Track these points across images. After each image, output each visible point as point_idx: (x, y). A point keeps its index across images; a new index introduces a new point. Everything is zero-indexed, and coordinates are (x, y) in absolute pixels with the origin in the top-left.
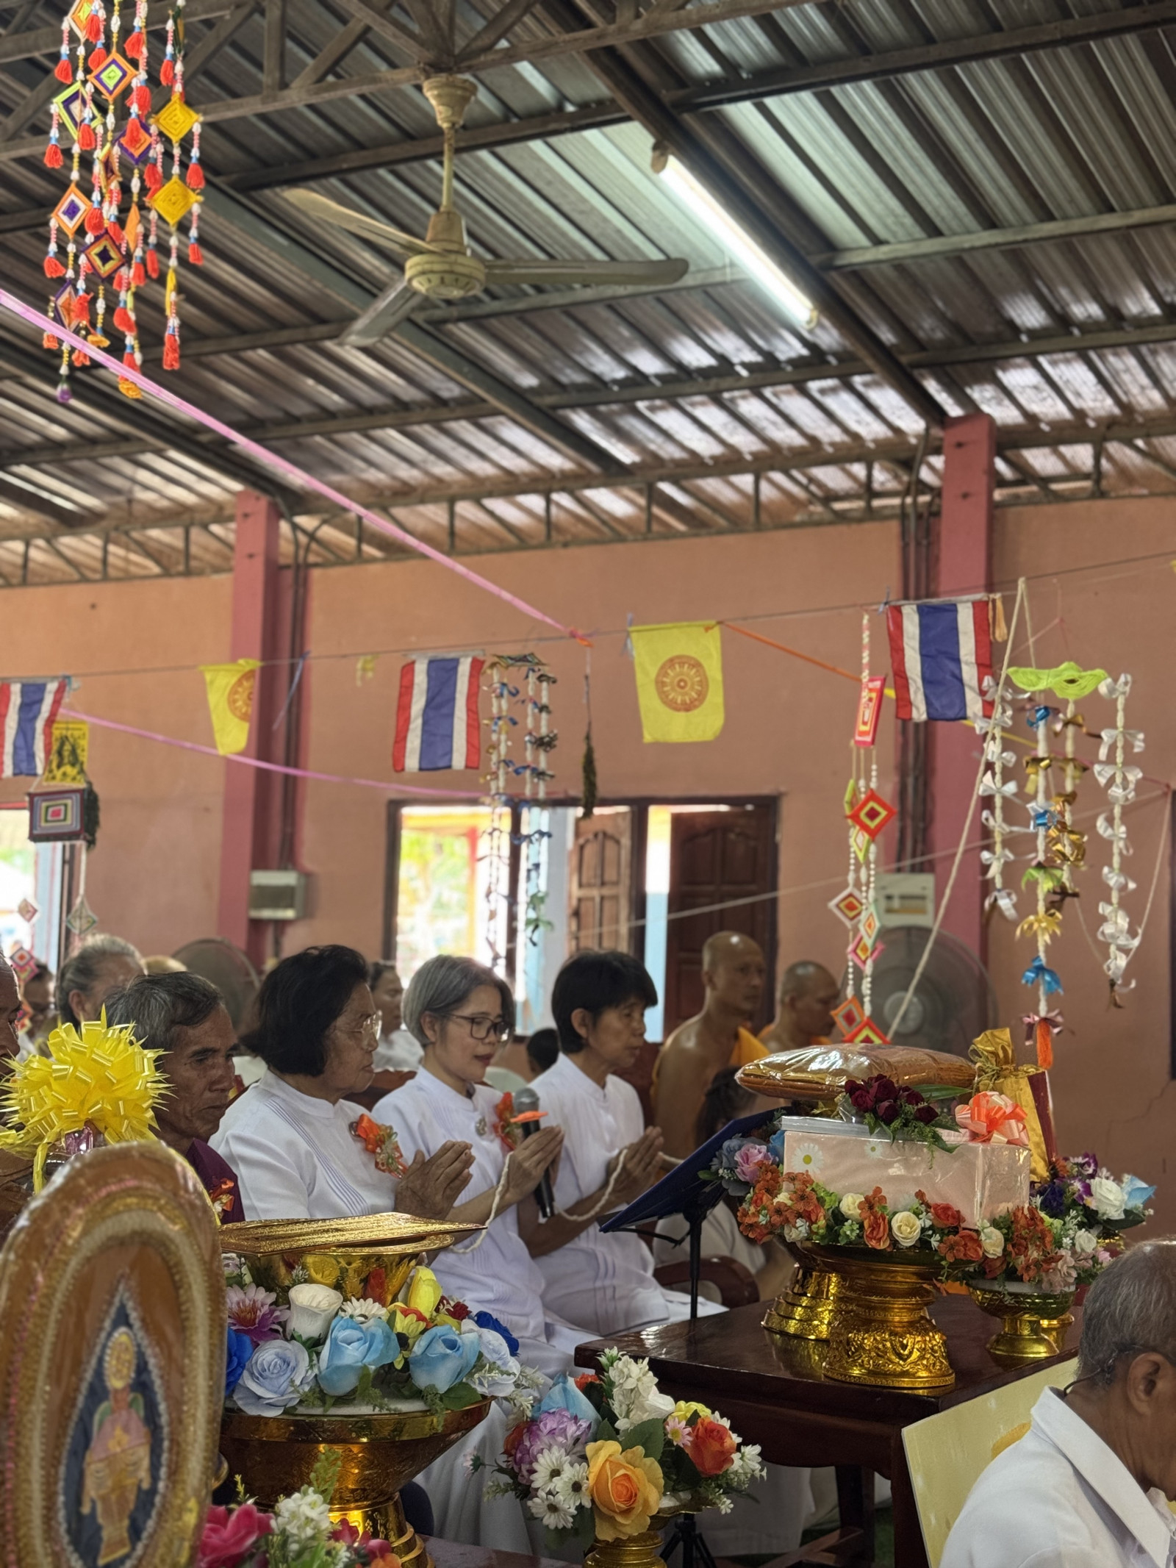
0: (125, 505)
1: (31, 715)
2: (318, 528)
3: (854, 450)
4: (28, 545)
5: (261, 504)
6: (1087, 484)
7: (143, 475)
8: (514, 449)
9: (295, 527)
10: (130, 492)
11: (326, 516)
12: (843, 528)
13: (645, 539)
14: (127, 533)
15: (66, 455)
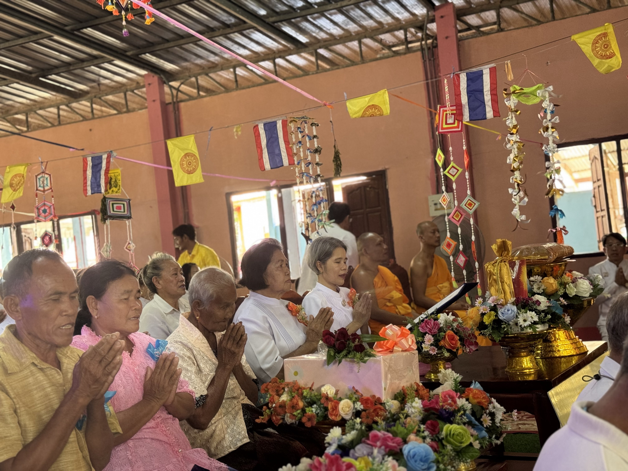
0: (97, 86)
1: (98, 169)
2: (180, 86)
3: (398, 25)
4: (59, 109)
5: (155, 79)
6: (495, 27)
7: (103, 73)
8: (257, 43)
9: (171, 87)
10: (99, 81)
11: (182, 81)
12: (398, 58)
13: (317, 73)
14: (100, 98)
15: (71, 68)
